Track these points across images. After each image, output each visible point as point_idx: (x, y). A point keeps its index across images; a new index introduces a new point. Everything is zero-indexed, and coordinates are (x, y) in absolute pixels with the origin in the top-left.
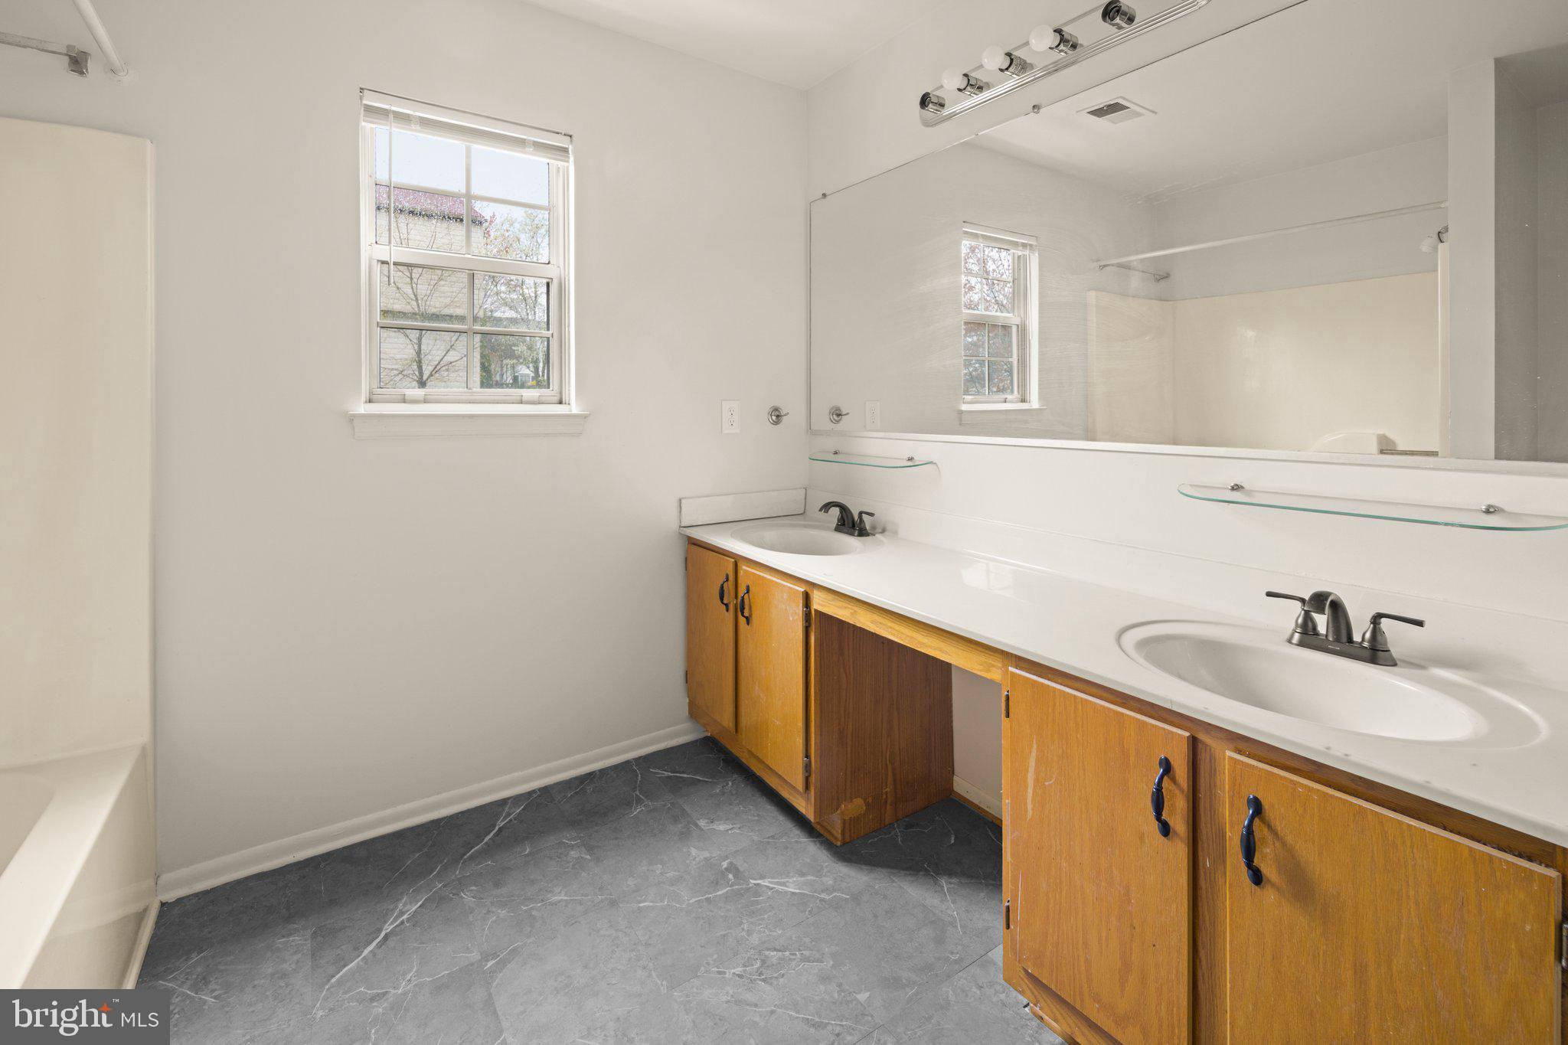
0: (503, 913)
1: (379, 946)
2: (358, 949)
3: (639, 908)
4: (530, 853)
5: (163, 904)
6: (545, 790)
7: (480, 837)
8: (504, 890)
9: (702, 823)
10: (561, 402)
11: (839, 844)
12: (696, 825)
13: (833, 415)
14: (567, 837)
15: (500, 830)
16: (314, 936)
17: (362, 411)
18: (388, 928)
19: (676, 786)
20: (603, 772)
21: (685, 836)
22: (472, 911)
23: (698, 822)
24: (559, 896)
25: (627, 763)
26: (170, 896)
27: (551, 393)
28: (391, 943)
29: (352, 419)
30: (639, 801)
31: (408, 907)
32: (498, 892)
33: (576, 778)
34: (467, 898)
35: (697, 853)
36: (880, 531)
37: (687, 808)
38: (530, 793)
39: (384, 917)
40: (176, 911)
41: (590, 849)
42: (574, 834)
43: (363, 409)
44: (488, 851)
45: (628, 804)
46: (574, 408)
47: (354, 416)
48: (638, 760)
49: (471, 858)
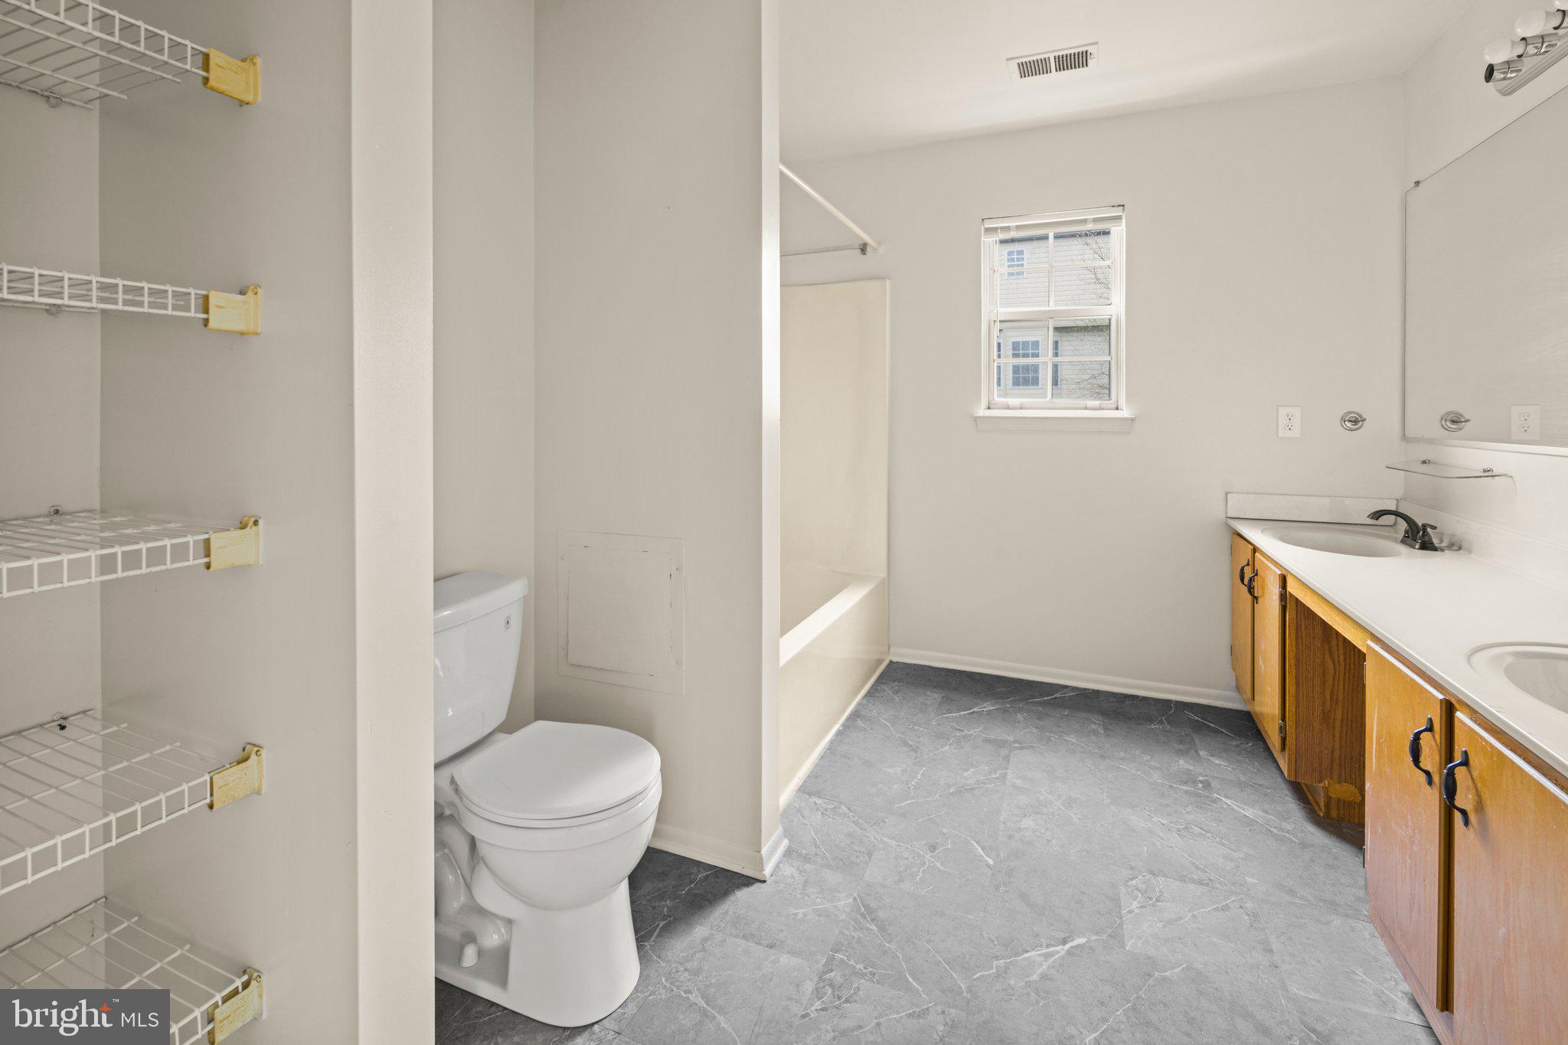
0: (1034, 730)
1: (969, 714)
2: (959, 710)
3: (1119, 767)
4: (1067, 715)
5: (891, 661)
6: (1097, 693)
7: (1041, 696)
8: (1041, 723)
9: (1202, 753)
10: (1117, 409)
11: (1322, 814)
12: (1196, 752)
13: (1446, 421)
14: (1096, 718)
15: (1055, 698)
16: (943, 697)
17: (981, 414)
18: (976, 710)
19: (1198, 727)
20: (1145, 699)
21: (1181, 753)
22: (1019, 722)
23: (1200, 751)
24: (1072, 739)
25: (1169, 702)
26: (895, 659)
27: (1112, 403)
28: (974, 715)
29: (976, 419)
30: (1161, 722)
31: (988, 706)
32: (1037, 721)
33: (1123, 694)
34: (1019, 716)
35: (1183, 764)
36: (1456, 548)
37: (1196, 740)
38: (1085, 689)
39: (977, 705)
40: (895, 665)
41: (1106, 729)
42: (1100, 718)
43: (982, 412)
44: (1043, 704)
45: (1151, 720)
46: (1125, 413)
47: (977, 417)
48: (1178, 703)
49: (1031, 702)
